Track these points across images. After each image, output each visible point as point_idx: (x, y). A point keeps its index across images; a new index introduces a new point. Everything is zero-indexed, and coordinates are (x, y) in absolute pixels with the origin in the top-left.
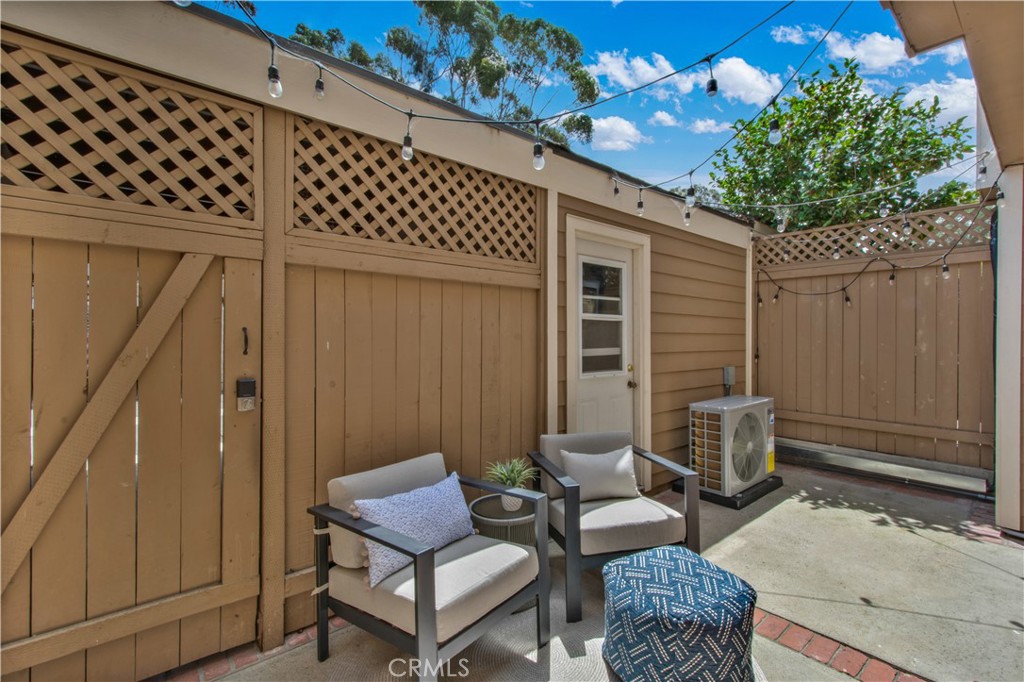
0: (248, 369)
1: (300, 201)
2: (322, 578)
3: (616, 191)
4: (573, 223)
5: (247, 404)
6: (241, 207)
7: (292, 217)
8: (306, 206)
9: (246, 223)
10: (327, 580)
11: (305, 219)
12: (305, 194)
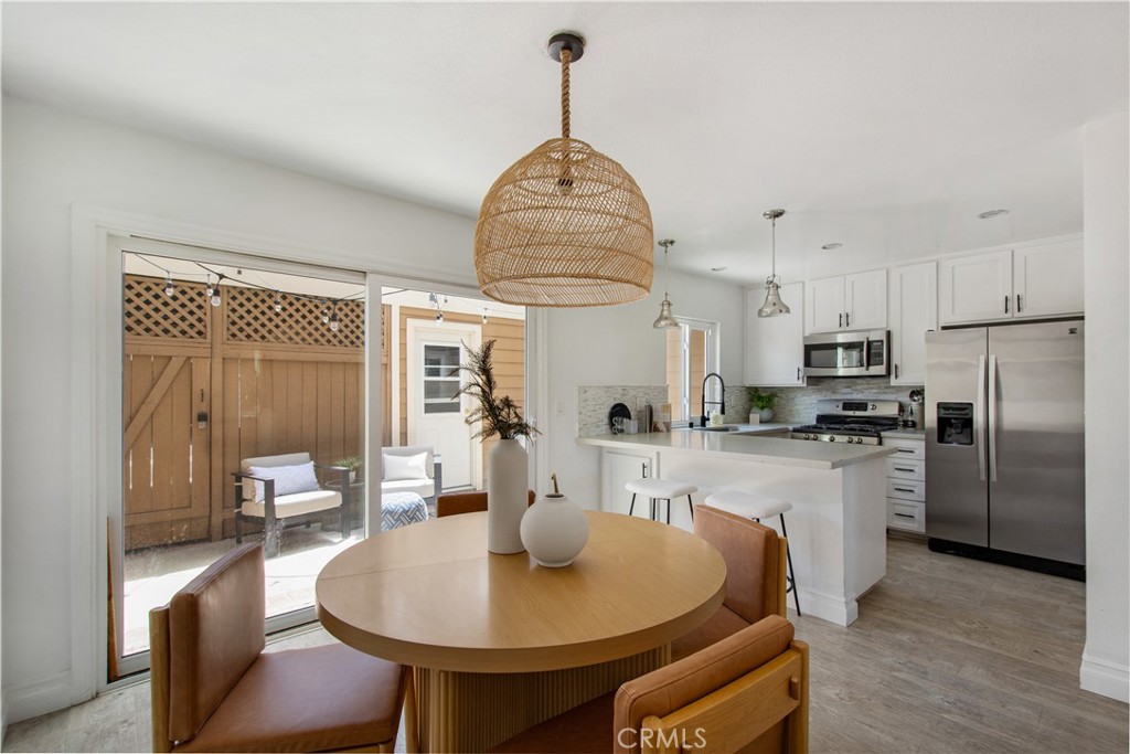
0: (204, 408)
1: (231, 327)
2: (239, 506)
3: (446, 301)
4: (411, 322)
5: (202, 425)
6: (200, 333)
7: (226, 335)
8: (234, 329)
9: (203, 340)
10: (240, 507)
11: (234, 335)
12: (234, 323)
